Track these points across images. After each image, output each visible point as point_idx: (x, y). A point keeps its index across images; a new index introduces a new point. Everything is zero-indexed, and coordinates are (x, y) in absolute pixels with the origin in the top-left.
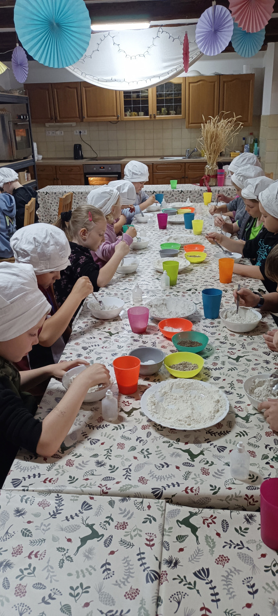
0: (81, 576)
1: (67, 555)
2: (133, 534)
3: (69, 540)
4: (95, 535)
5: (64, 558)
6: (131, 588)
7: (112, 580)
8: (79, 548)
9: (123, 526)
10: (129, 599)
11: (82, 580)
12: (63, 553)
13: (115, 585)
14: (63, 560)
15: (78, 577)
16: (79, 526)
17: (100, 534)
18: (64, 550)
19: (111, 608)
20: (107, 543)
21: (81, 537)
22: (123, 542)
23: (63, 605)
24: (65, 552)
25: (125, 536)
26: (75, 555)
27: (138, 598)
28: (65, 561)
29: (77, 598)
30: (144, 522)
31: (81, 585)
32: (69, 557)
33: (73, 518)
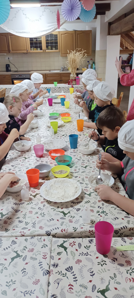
0: (12, 276)
1: (4, 267)
2: (37, 254)
3: (6, 260)
4: (18, 256)
5: (3, 268)
6: (36, 279)
7: (27, 276)
8: (10, 263)
9: (32, 250)
10: (35, 285)
11: (12, 278)
12: (3, 266)
13: (28, 279)
14: (3, 269)
15: (10, 277)
16: (10, 252)
17: (21, 255)
18: (3, 264)
19: (26, 290)
20: (24, 259)
21: (11, 257)
22: (32, 258)
23: (3, 291)
24: (4, 265)
25: (33, 255)
26: (8, 266)
27: (39, 284)
28: (4, 270)
29: (9, 287)
30: (42, 248)
31: (12, 280)
32: (5, 267)
33: (7, 249)
